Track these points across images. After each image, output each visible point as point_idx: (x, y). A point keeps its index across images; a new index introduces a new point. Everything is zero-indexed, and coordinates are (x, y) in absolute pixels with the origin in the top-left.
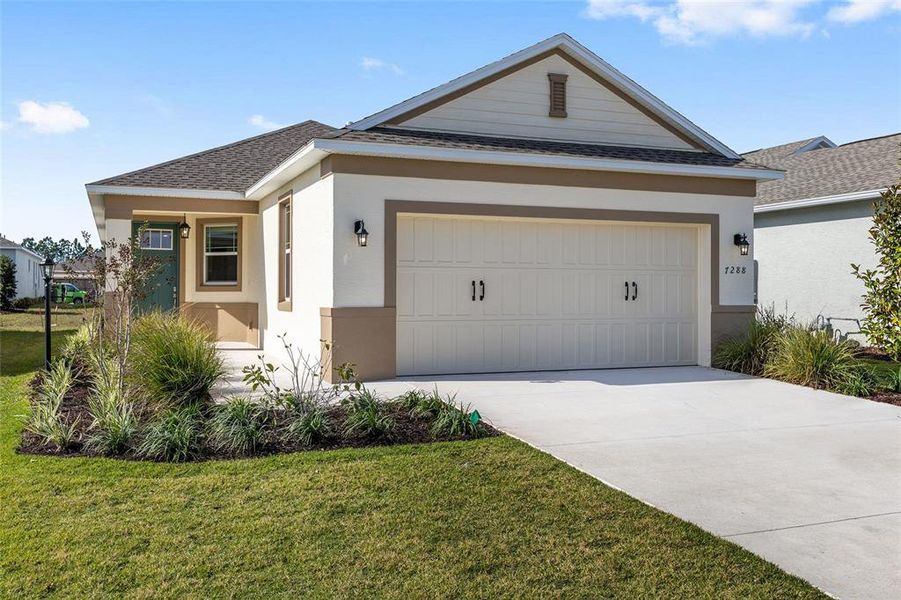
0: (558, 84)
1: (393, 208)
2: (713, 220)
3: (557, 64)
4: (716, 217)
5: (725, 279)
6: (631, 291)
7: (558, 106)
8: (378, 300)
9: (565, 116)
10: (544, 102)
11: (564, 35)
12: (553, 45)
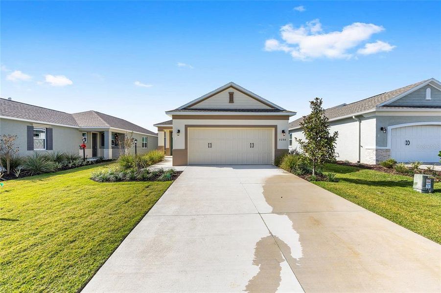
0: (231, 95)
1: (187, 127)
2: (275, 127)
3: (231, 90)
4: (276, 126)
5: (279, 142)
6: (252, 145)
7: (231, 100)
8: (183, 147)
9: (233, 102)
10: (228, 99)
11: (232, 82)
12: (230, 85)
